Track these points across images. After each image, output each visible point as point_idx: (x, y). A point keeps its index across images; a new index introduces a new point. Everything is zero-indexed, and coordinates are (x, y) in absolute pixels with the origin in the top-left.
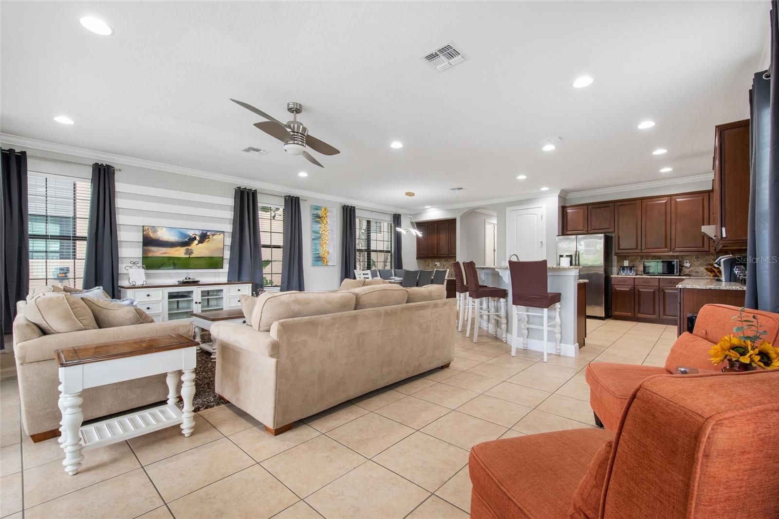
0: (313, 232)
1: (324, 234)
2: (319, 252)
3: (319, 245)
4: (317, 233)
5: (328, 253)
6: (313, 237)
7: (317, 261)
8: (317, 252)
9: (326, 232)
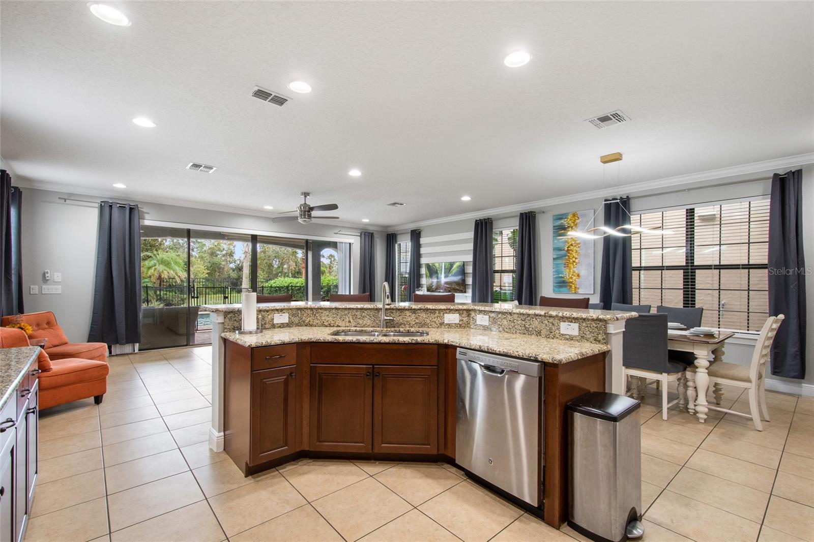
0: (554, 250)
1: (571, 250)
2: (562, 276)
3: (563, 265)
4: (559, 249)
5: (578, 276)
6: (555, 257)
7: (561, 287)
8: (560, 275)
9: (575, 246)
